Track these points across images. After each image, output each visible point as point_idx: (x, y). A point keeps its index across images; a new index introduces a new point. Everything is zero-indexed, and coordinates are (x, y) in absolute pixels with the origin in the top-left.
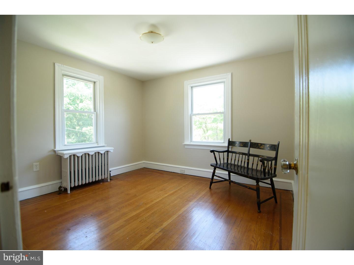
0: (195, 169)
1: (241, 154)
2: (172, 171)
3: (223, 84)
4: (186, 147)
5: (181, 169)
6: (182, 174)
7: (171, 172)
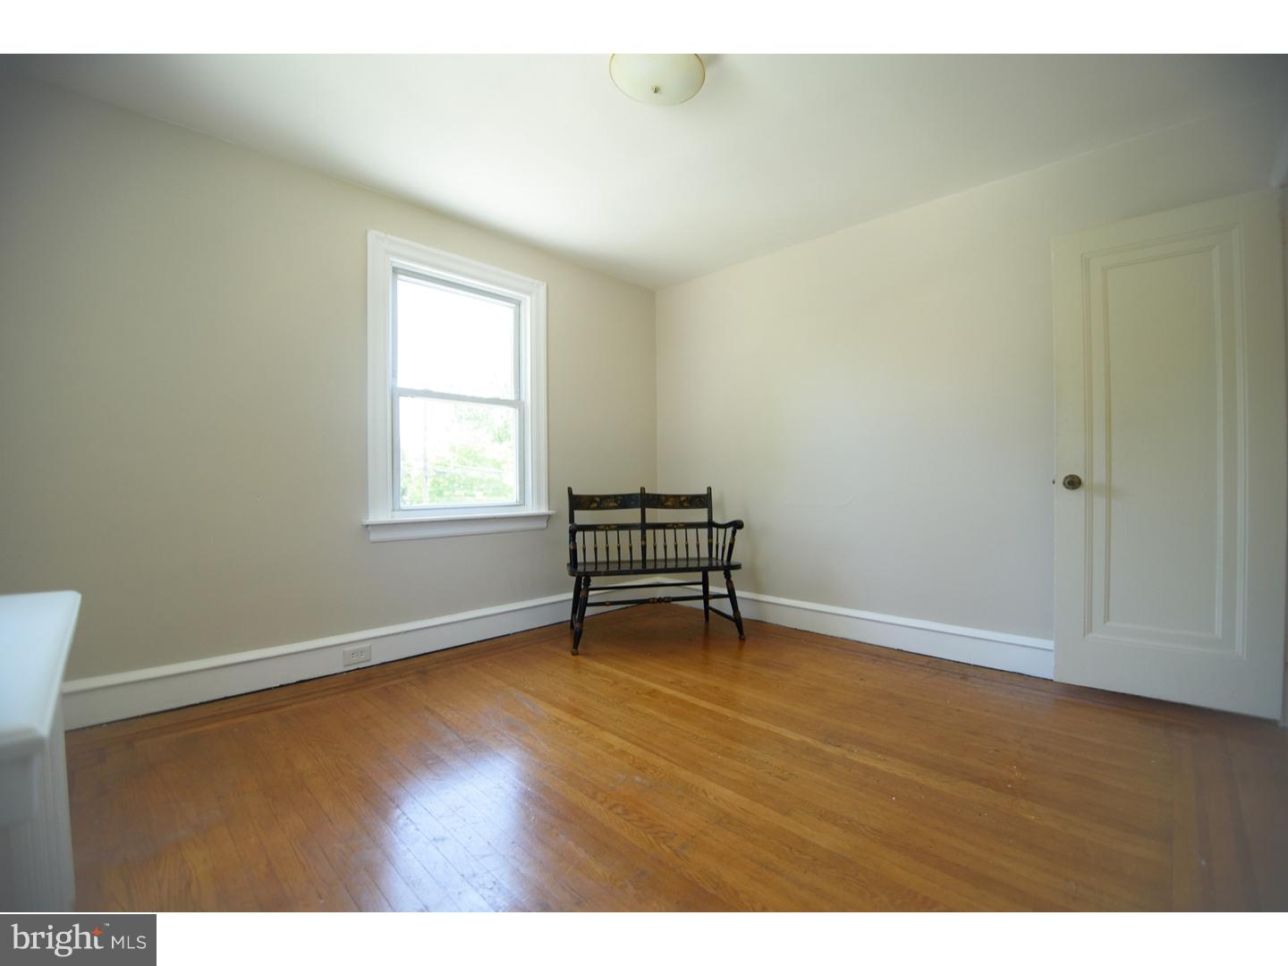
0: (426, 626)
1: (611, 529)
2: (282, 683)
3: (511, 308)
4: (374, 536)
5: (348, 648)
6: (358, 669)
7: (281, 686)
